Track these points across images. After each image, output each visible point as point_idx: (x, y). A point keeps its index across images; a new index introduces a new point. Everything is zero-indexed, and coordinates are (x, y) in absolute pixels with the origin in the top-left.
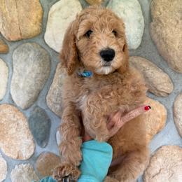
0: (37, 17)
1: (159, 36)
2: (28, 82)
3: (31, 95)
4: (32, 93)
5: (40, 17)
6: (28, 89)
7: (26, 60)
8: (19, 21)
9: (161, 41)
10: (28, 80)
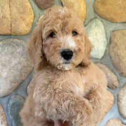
0: (30, 20)
1: (115, 53)
2: (12, 72)
3: (13, 84)
4: (15, 83)
5: (32, 21)
6: (11, 78)
7: (12, 53)
8: (11, 18)
9: (116, 56)
10: (12, 71)
